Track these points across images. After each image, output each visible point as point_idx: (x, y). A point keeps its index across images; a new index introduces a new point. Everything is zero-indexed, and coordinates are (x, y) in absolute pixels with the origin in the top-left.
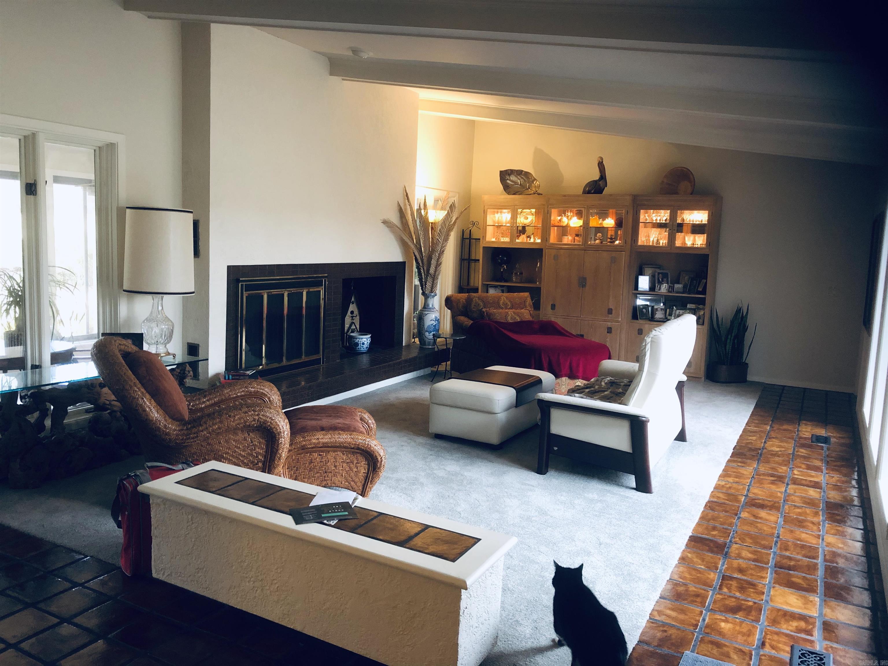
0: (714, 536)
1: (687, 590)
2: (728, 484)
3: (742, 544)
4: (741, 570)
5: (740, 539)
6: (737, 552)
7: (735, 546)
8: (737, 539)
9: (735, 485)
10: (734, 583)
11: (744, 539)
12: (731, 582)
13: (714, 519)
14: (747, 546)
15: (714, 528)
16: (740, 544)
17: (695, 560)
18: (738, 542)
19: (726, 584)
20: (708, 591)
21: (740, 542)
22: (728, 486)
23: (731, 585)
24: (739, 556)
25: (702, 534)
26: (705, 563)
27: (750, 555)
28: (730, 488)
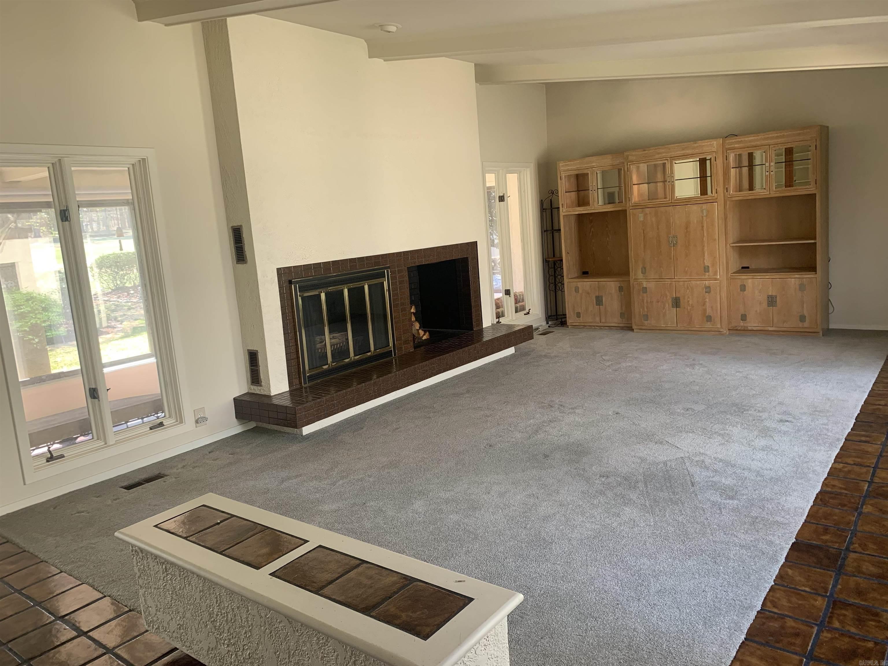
0: (826, 541)
1: (783, 627)
2: (846, 467)
3: (863, 552)
4: (860, 593)
5: (860, 545)
6: (855, 564)
7: (852, 555)
8: (857, 545)
9: (856, 468)
10: (849, 613)
11: (865, 545)
12: (844, 612)
13: (826, 517)
14: (869, 555)
15: (826, 530)
16: (860, 553)
17: (798, 578)
18: (856, 550)
19: (838, 615)
20: (812, 627)
21: (860, 550)
22: (846, 469)
23: (845, 615)
24: (859, 571)
25: (808, 540)
26: (810, 583)
27: (873, 569)
28: (849, 472)
